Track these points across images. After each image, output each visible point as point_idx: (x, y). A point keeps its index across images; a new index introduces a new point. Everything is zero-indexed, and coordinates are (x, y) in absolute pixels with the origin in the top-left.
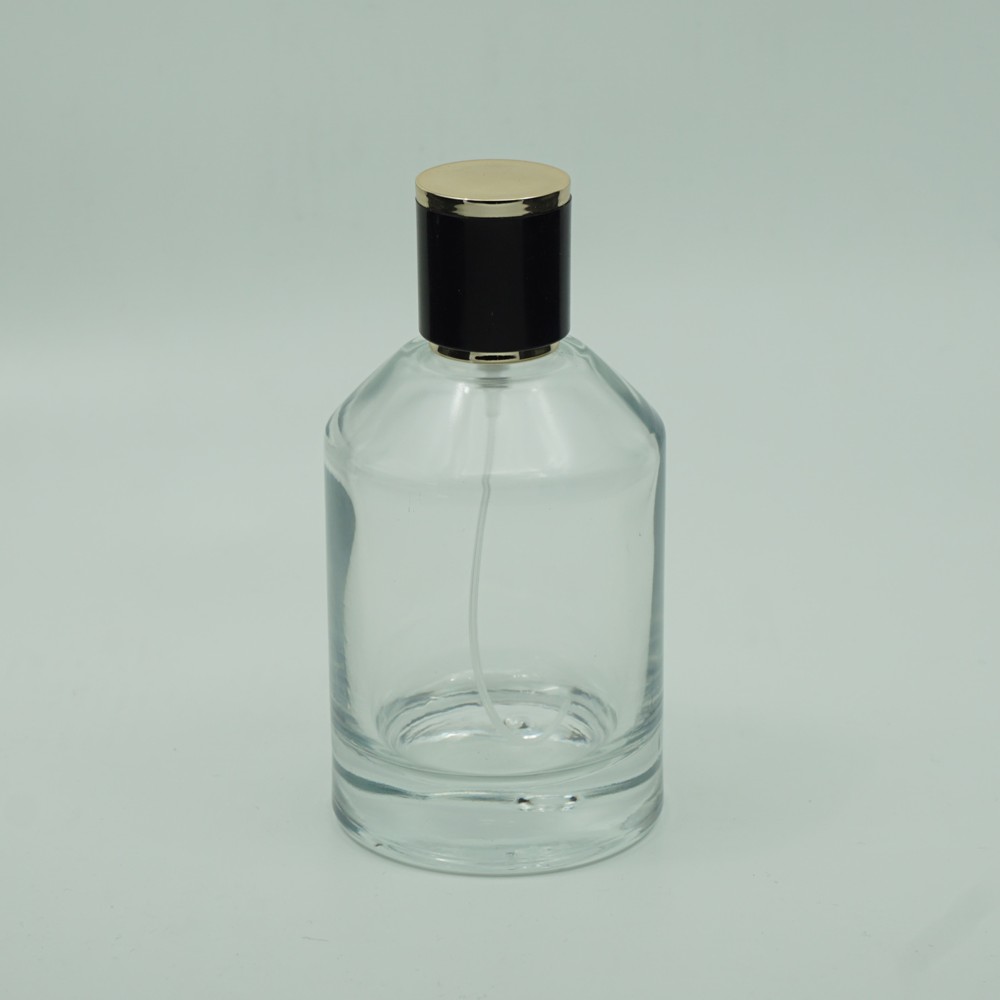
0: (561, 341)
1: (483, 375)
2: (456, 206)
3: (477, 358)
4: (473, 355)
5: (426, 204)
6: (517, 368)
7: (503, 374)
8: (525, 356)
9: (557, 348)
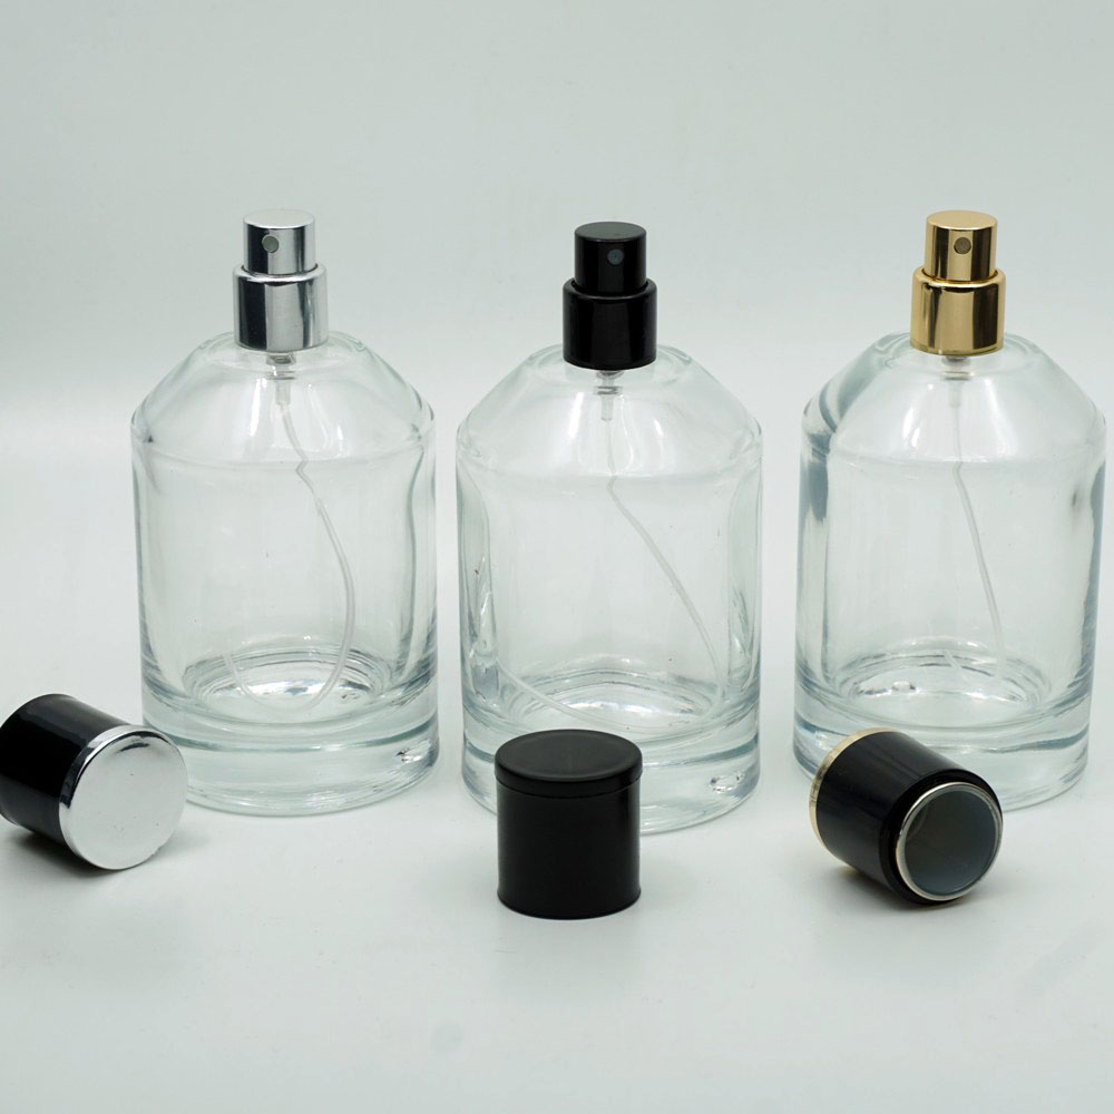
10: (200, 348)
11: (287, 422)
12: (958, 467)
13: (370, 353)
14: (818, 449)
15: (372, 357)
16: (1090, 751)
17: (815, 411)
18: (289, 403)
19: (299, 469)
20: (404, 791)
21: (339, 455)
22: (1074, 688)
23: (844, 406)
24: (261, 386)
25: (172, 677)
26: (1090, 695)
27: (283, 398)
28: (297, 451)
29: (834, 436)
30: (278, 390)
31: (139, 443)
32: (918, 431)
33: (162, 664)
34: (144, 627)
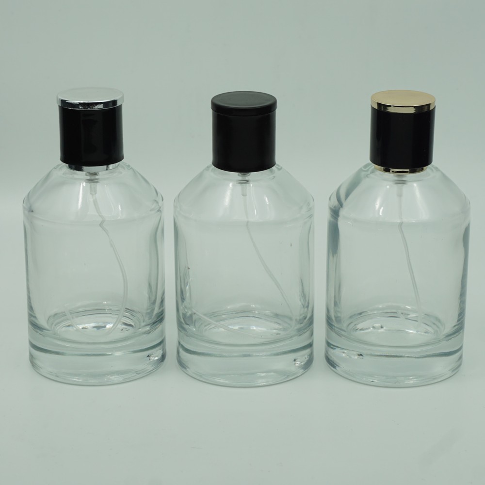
0: (429, 166)
1: (396, 178)
2: (387, 108)
3: (393, 172)
4: (392, 170)
5: (376, 107)
6: (409, 176)
7: (404, 179)
8: (412, 171)
9: (426, 169)
10: (55, 168)
11: (95, 203)
12: (401, 224)
13: (133, 170)
14: (334, 215)
15: (135, 172)
16: (464, 356)
17: (334, 199)
18: (96, 194)
19: (101, 225)
20: (150, 374)
21: (119, 218)
22: (456, 327)
23: (347, 195)
24: (83, 185)
25: (42, 321)
26: (463, 331)
27: (93, 192)
28: (100, 215)
29: (341, 209)
30: (91, 188)
31: (27, 212)
32: (382, 208)
33: (38, 315)
34: (29, 298)
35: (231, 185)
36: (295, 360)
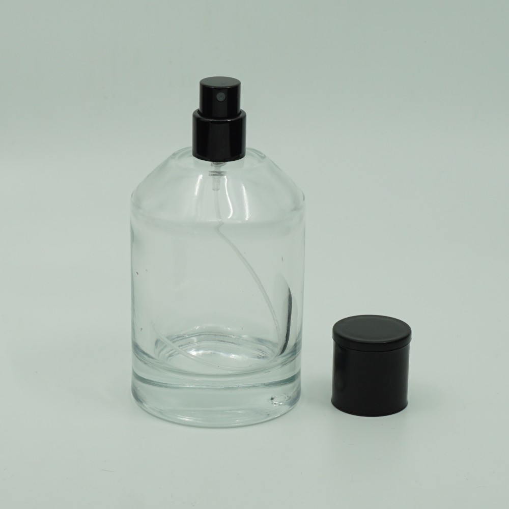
35: (201, 177)
36: (272, 399)
